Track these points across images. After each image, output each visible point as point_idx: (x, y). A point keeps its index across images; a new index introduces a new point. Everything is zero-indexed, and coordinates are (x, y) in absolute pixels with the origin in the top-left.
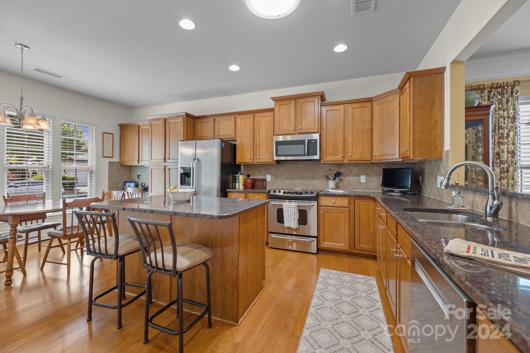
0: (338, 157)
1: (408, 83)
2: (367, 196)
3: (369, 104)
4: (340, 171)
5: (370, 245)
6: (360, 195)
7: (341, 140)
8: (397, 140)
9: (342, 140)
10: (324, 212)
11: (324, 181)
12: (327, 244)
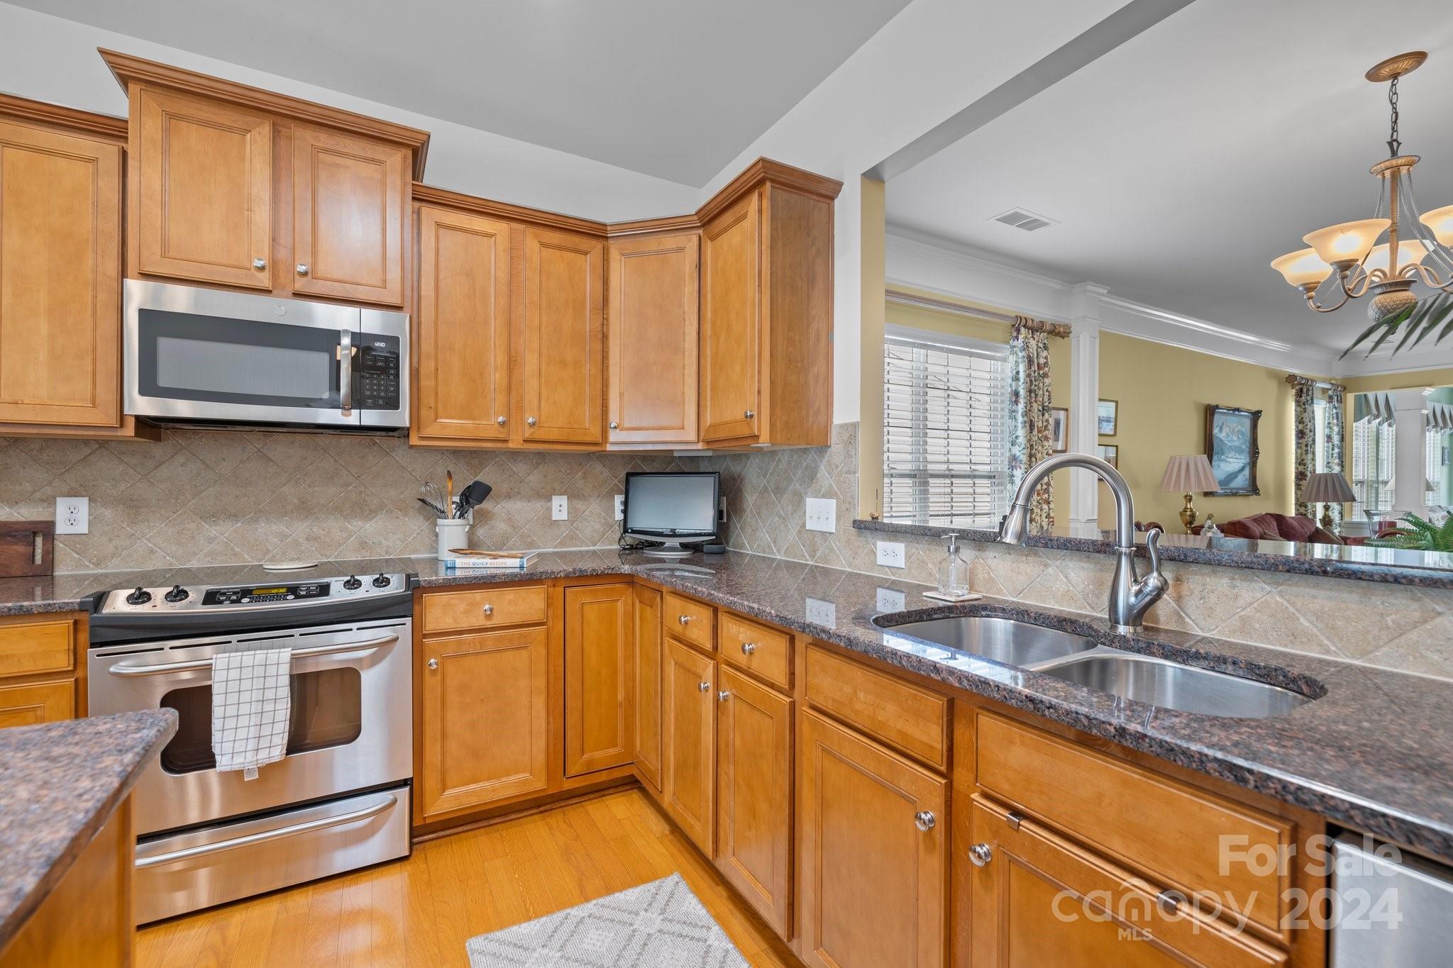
0: (488, 424)
1: (756, 194)
2: (610, 571)
3: (597, 246)
4: (480, 478)
5: (616, 746)
6: (585, 571)
7: (496, 358)
8: (691, 380)
9: (501, 358)
10: (443, 660)
11: (415, 524)
12: (456, 797)
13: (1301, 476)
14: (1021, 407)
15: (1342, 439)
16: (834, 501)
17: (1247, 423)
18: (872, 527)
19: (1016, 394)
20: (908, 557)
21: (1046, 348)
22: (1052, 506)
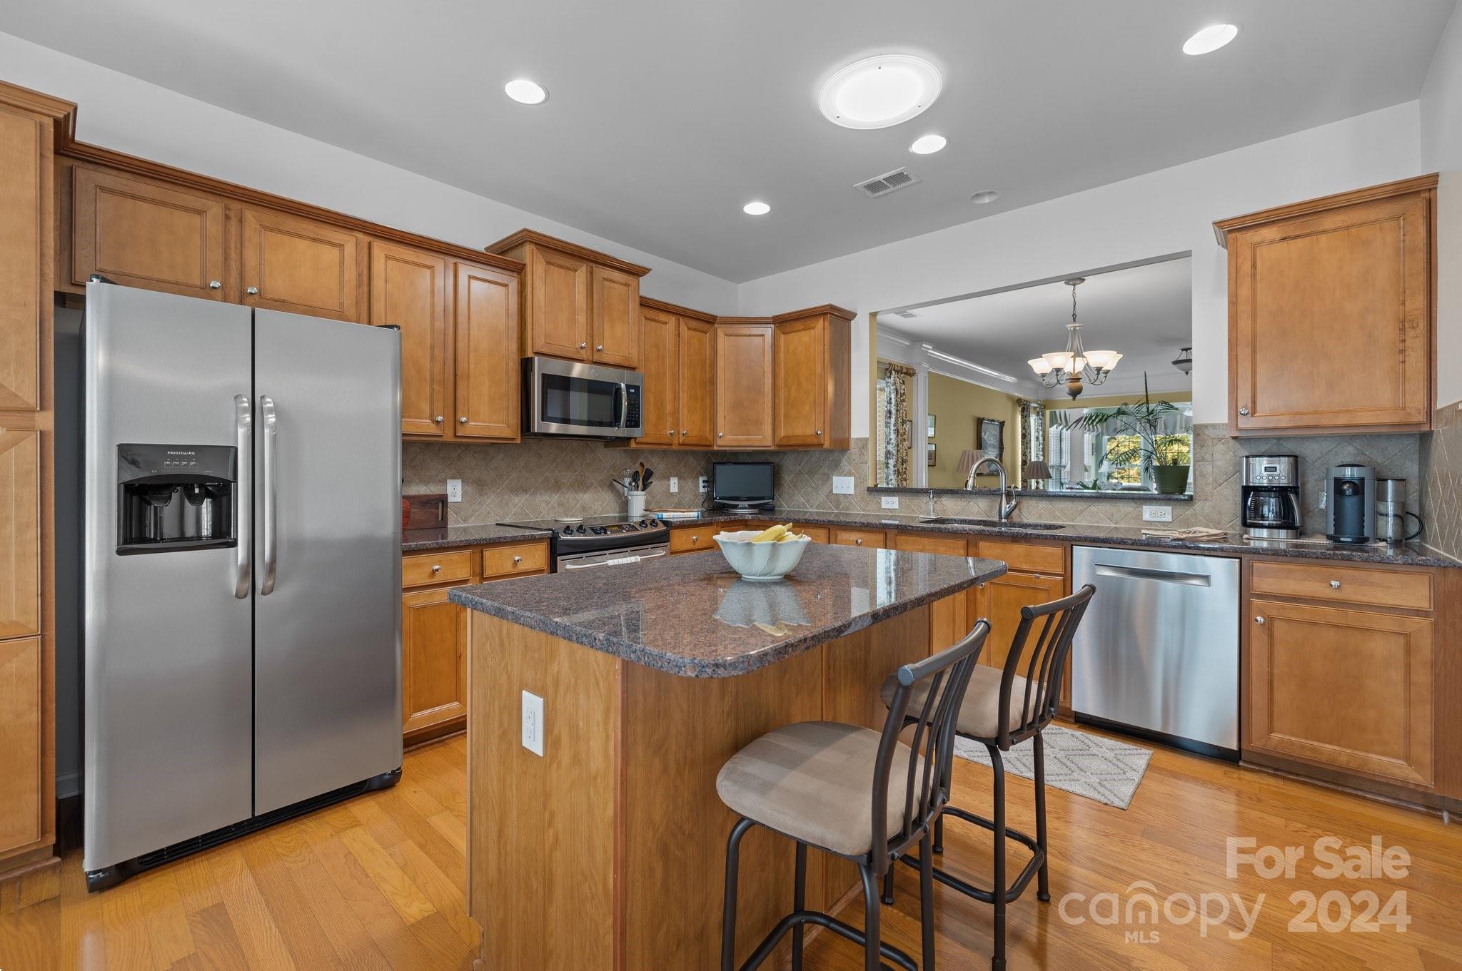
0: (666, 435)
4: (649, 466)
7: (669, 395)
13: (1024, 462)
14: (893, 420)
15: (1044, 440)
16: (853, 478)
17: (998, 429)
18: (875, 490)
19: (890, 412)
20: (900, 503)
21: (904, 383)
22: (908, 482)
